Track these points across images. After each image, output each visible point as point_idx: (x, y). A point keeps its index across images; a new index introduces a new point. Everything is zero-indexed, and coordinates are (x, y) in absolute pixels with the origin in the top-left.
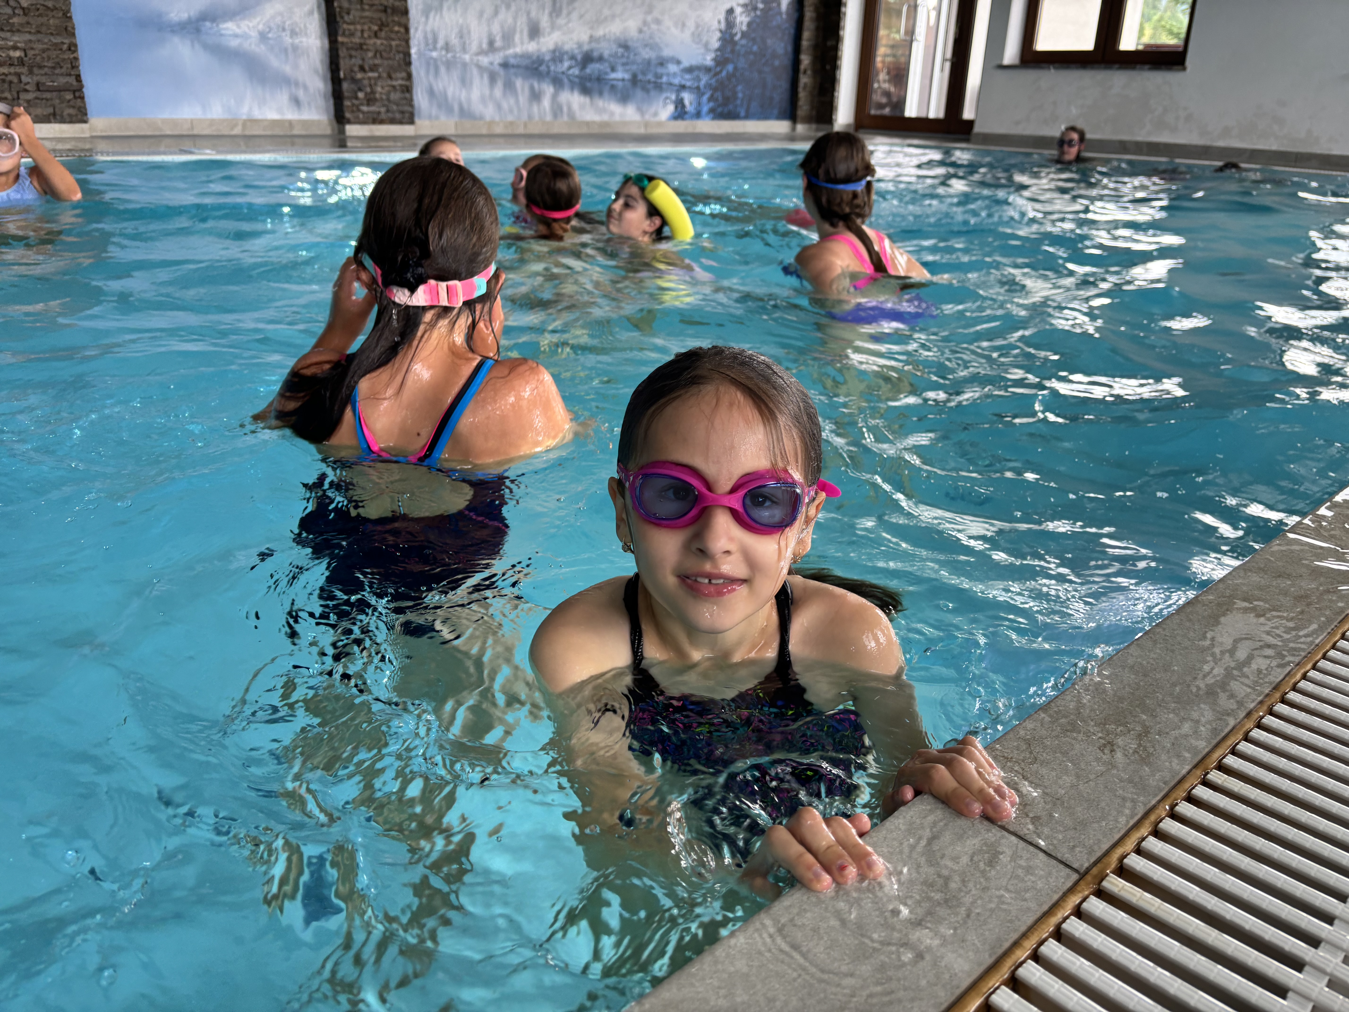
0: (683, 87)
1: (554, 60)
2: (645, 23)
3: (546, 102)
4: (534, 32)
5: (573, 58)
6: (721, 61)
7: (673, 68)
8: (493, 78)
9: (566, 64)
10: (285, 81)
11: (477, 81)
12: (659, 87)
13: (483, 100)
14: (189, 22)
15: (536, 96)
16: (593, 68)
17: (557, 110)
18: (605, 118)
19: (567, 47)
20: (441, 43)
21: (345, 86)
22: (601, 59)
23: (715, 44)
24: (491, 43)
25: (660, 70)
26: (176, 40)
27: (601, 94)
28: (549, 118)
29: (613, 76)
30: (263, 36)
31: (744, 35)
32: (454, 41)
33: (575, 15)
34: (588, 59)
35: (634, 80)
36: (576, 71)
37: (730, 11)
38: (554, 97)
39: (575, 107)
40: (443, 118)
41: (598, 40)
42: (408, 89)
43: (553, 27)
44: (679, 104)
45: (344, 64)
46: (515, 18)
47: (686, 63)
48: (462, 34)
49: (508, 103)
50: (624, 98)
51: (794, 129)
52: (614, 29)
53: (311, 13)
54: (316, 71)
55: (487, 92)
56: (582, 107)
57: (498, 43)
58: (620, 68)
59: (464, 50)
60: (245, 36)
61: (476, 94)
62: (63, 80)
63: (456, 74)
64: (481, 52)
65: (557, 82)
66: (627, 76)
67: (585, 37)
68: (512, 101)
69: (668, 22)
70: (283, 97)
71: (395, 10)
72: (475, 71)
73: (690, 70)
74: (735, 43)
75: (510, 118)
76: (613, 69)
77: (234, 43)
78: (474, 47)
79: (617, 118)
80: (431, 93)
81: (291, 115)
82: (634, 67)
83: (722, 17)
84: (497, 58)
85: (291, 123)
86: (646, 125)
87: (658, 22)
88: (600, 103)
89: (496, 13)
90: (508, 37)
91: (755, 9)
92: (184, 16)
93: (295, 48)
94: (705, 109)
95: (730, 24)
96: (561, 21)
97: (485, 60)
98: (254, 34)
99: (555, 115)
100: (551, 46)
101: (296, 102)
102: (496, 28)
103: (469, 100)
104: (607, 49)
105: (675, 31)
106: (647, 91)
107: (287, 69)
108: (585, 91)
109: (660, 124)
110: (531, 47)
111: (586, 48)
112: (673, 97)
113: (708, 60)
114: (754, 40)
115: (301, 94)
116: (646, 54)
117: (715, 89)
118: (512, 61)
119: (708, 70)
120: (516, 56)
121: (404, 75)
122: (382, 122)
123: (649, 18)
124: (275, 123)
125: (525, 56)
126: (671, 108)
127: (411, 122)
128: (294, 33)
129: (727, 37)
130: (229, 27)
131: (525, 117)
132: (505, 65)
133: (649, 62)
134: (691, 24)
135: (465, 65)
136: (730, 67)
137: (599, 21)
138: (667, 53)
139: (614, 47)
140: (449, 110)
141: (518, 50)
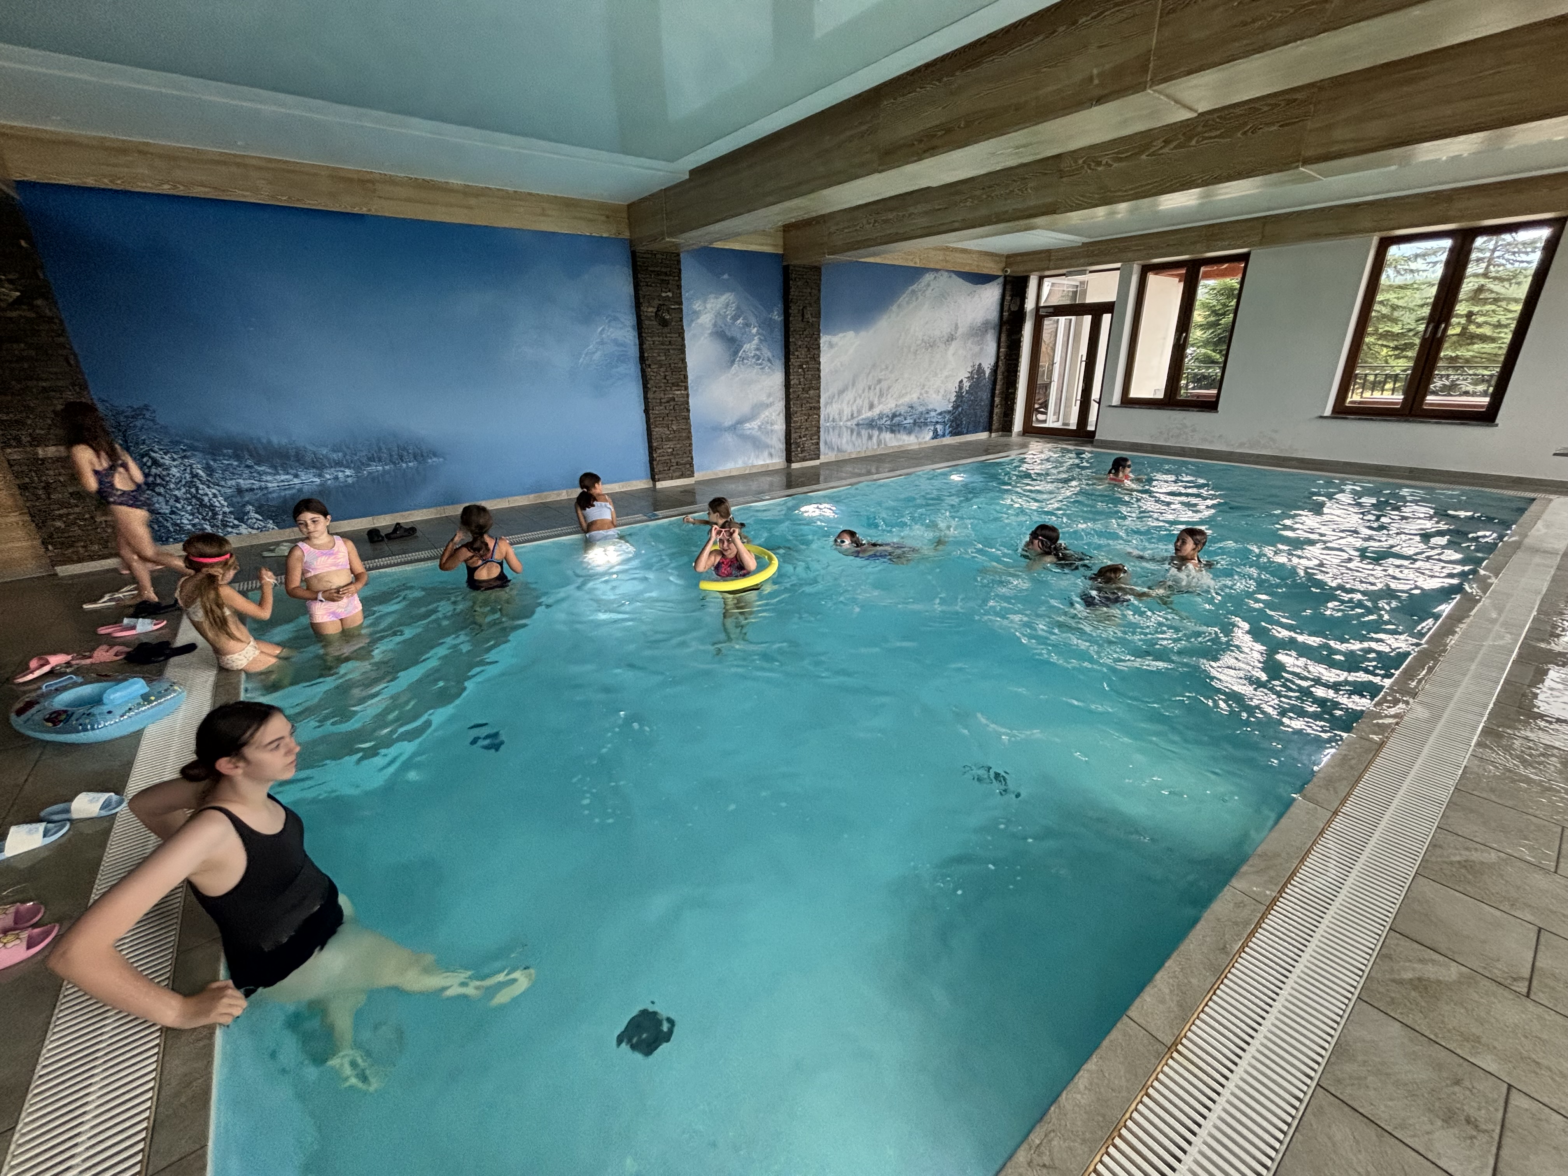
0: (937, 422)
1: (879, 419)
2: (921, 394)
3: (875, 439)
4: (871, 407)
5: (888, 416)
6: (955, 407)
7: (933, 414)
8: (852, 431)
9: (884, 420)
10: (768, 446)
11: (845, 434)
12: (926, 424)
13: (847, 443)
14: (732, 426)
15: (870, 437)
16: (896, 420)
17: (879, 442)
18: (901, 443)
19: (885, 412)
20: (831, 419)
21: (793, 446)
22: (900, 415)
23: (953, 399)
24: (852, 415)
25: (927, 416)
26: (726, 433)
27: (899, 432)
28: (875, 447)
29: (905, 422)
30: (760, 427)
31: (967, 392)
32: (837, 417)
33: (889, 396)
34: (894, 416)
35: (915, 423)
36: (888, 422)
37: (961, 381)
38: (878, 436)
39: (887, 440)
40: (830, 454)
41: (899, 406)
42: (818, 444)
43: (879, 403)
44: (935, 431)
45: (793, 436)
46: (863, 401)
47: (939, 411)
48: (840, 413)
49: (858, 442)
50: (910, 433)
51: (990, 436)
52: (907, 399)
53: (779, 414)
54: (780, 440)
55: (849, 437)
56: (890, 439)
57: (855, 415)
58: (908, 418)
59: (841, 420)
60: (753, 429)
61: (844, 440)
62: (686, 459)
63: (837, 432)
64: (848, 420)
65: (880, 429)
66: (912, 421)
67: (894, 405)
68: (860, 441)
69: (931, 392)
70: (766, 453)
71: (815, 408)
72: (845, 429)
73: (940, 414)
74: (963, 397)
75: (859, 450)
76: (905, 419)
77: (748, 432)
78: (845, 418)
79: (906, 442)
80: (826, 443)
81: (768, 462)
82: (915, 417)
83: (957, 385)
84: (855, 422)
85: (768, 465)
86: (920, 444)
87: (927, 392)
88: (898, 436)
89: (855, 401)
90: (859, 412)
91: (973, 378)
92: (730, 423)
93: (772, 431)
94: (947, 432)
95: (961, 388)
96: (883, 400)
97: (849, 424)
98: (756, 427)
99: (878, 445)
100: (878, 412)
101: (771, 455)
102: (855, 408)
103: (841, 443)
104: (903, 410)
105: (934, 396)
106: (920, 427)
107: (768, 441)
108: (892, 431)
109: (925, 442)
110: (869, 414)
111: (893, 411)
112: (932, 428)
113: (950, 408)
114: (972, 394)
115: (773, 451)
116: (922, 409)
117: (952, 421)
118: (861, 422)
119: (949, 412)
120: (863, 419)
121: (816, 437)
122: (807, 460)
123: (923, 391)
124: (762, 466)
125: (868, 418)
126: (931, 434)
127: (819, 458)
128: (772, 424)
129: (959, 395)
130: (747, 425)
131: (864, 448)
132: (858, 425)
133: (922, 413)
134: (942, 391)
135: (840, 427)
136: (960, 409)
137: (901, 396)
138: (930, 407)
139: (906, 408)
140: (833, 449)
141: (863, 417)
